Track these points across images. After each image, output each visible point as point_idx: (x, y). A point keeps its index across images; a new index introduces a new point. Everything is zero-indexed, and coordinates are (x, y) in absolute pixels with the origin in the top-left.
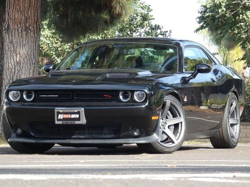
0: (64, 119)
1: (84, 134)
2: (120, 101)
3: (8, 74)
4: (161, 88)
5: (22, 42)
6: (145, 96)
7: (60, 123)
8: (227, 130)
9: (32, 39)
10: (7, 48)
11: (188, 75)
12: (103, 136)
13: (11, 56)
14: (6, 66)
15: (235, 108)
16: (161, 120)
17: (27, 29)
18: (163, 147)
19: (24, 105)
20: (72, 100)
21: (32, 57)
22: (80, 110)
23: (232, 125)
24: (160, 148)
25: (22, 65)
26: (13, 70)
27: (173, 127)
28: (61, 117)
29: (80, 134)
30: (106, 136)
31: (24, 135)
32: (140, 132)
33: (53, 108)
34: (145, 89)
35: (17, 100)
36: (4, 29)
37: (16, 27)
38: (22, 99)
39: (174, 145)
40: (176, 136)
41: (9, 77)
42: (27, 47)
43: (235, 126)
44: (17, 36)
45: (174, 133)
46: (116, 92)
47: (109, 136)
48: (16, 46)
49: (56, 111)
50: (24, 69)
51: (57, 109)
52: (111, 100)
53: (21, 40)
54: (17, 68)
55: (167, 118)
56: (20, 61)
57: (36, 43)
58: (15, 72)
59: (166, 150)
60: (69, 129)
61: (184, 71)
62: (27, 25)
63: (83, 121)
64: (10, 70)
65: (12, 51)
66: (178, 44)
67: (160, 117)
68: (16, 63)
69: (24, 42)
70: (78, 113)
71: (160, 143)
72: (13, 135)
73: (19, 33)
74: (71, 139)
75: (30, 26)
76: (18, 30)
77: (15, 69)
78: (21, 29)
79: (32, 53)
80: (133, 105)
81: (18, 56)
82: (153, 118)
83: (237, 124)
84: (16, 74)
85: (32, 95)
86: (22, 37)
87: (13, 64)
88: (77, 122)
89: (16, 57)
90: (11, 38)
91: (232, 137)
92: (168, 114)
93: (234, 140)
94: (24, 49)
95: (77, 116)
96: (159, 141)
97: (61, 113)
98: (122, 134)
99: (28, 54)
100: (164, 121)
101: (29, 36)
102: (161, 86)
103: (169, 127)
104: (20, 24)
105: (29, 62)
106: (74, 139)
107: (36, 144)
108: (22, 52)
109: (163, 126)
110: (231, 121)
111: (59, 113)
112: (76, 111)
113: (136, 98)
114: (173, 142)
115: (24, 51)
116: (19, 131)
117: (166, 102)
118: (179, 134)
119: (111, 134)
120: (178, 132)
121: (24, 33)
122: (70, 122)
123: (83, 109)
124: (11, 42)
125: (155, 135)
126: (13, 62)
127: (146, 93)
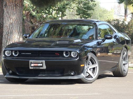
0: (34, 66)
1: (45, 74)
2: (64, 57)
3: (6, 29)
4: (86, 49)
5: (13, 13)
6: (77, 54)
7: (32, 68)
8: (122, 68)
9: (19, 11)
10: (5, 15)
11: (100, 41)
12: (55, 75)
13: (7, 20)
14: (5, 25)
15: (126, 55)
16: (86, 66)
17: (16, 5)
18: (87, 80)
19: (13, 58)
20: (39, 56)
21: (19, 20)
22: (43, 62)
23: (124, 64)
24: (85, 81)
25: (13, 24)
26: (9, 27)
27: (92, 70)
28: (32, 65)
29: (43, 74)
30: (57, 75)
31: (13, 74)
32: (74, 73)
33: (29, 60)
34: (77, 50)
35: (9, 55)
36: (3, 5)
37: (10, 4)
38: (12, 55)
39: (92, 79)
40: (94, 74)
41: (6, 31)
42: (16, 15)
43: (126, 65)
44: (11, 9)
45: (92, 73)
46: (62, 52)
47: (58, 75)
48: (10, 14)
49: (30, 62)
50: (14, 27)
51: (31, 61)
52: (59, 56)
53: (13, 11)
54: (11, 26)
55: (89, 65)
56: (12, 22)
57: (21, 13)
58: (9, 28)
59: (88, 82)
60: (37, 71)
61: (98, 39)
62: (16, 3)
63: (45, 67)
64: (7, 27)
65: (8, 17)
66: (95, 24)
67: (85, 65)
68: (10, 23)
69: (14, 12)
70: (42, 63)
71: (85, 78)
72: (8, 74)
73: (11, 7)
74: (38, 76)
75: (17, 4)
76: (11, 6)
77: (9, 26)
78: (13, 5)
79: (19, 18)
80: (71, 59)
81: (11, 20)
82: (81, 66)
83: (127, 64)
84: (10, 29)
85: (17, 53)
86: (13, 9)
87: (8, 24)
88: (41, 68)
89: (10, 20)
90: (7, 10)
91: (124, 71)
92: (89, 62)
93: (125, 72)
94: (14, 16)
95: (41, 65)
96: (85, 77)
97: (33, 63)
98: (65, 74)
99: (16, 19)
100: (87, 66)
101: (17, 9)
102: (86, 48)
103: (90, 69)
104: (12, 3)
105: (17, 23)
106: (40, 76)
107: (19, 79)
108: (13, 18)
109: (87, 69)
110: (124, 62)
111: (31, 63)
112: (41, 62)
113: (72, 55)
114: (92, 78)
115: (15, 17)
116: (11, 72)
117: (88, 57)
118: (95, 73)
119: (59, 74)
120: (95, 72)
121: (14, 7)
122: (37, 68)
123: (44, 61)
124: (8, 12)
125: (82, 74)
126: (8, 23)
127: (77, 52)
